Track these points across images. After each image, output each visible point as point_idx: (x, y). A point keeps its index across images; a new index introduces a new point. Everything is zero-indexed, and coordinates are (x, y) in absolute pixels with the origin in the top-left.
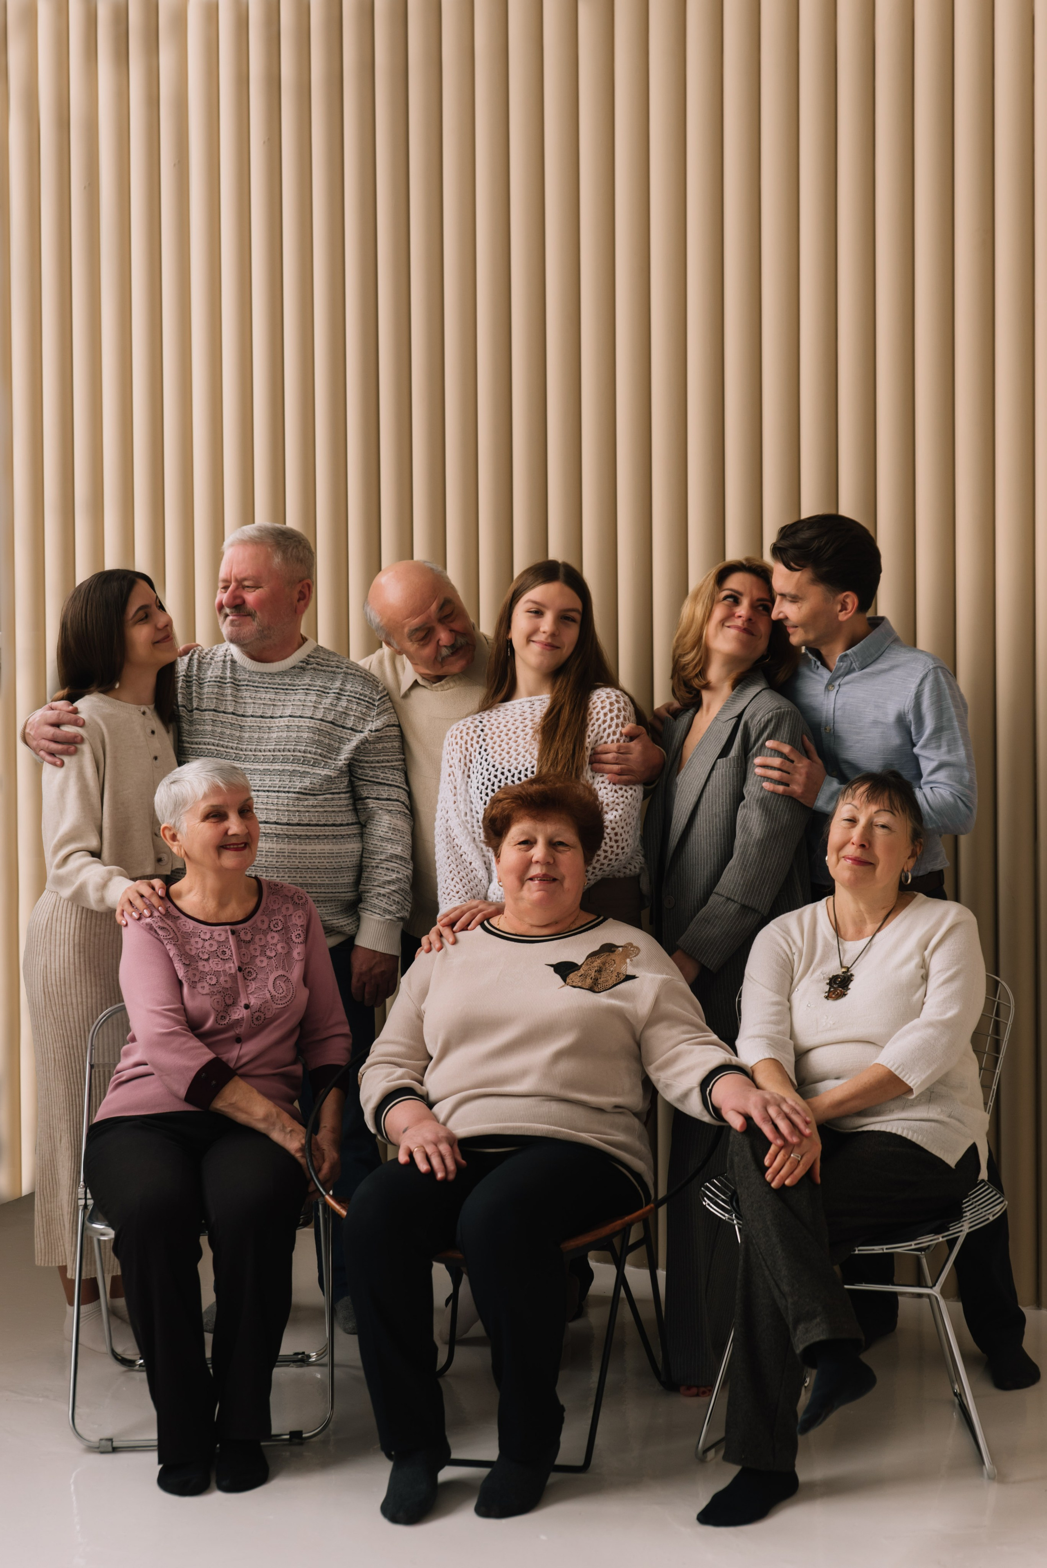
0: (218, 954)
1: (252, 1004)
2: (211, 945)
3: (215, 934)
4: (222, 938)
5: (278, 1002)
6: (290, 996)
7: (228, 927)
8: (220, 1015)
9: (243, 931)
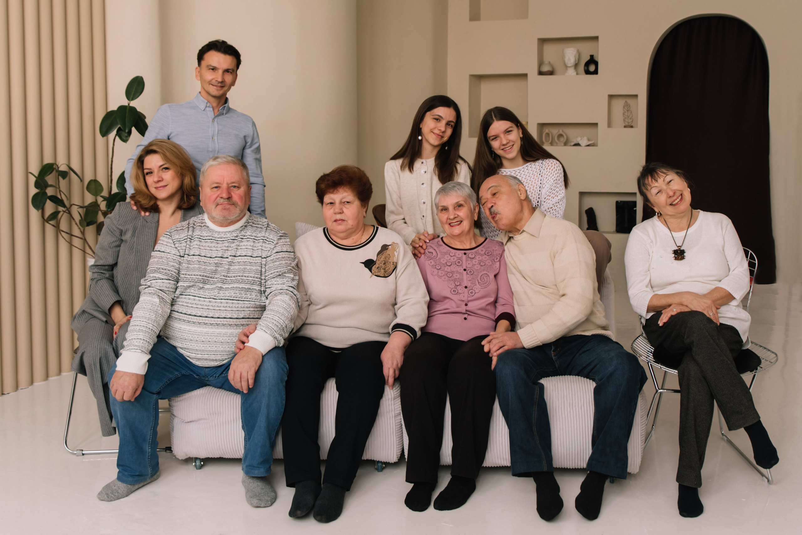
0: (456, 263)
2: (454, 259)
3: (457, 254)
5: (481, 285)
6: (487, 284)
7: (463, 251)
9: (471, 254)
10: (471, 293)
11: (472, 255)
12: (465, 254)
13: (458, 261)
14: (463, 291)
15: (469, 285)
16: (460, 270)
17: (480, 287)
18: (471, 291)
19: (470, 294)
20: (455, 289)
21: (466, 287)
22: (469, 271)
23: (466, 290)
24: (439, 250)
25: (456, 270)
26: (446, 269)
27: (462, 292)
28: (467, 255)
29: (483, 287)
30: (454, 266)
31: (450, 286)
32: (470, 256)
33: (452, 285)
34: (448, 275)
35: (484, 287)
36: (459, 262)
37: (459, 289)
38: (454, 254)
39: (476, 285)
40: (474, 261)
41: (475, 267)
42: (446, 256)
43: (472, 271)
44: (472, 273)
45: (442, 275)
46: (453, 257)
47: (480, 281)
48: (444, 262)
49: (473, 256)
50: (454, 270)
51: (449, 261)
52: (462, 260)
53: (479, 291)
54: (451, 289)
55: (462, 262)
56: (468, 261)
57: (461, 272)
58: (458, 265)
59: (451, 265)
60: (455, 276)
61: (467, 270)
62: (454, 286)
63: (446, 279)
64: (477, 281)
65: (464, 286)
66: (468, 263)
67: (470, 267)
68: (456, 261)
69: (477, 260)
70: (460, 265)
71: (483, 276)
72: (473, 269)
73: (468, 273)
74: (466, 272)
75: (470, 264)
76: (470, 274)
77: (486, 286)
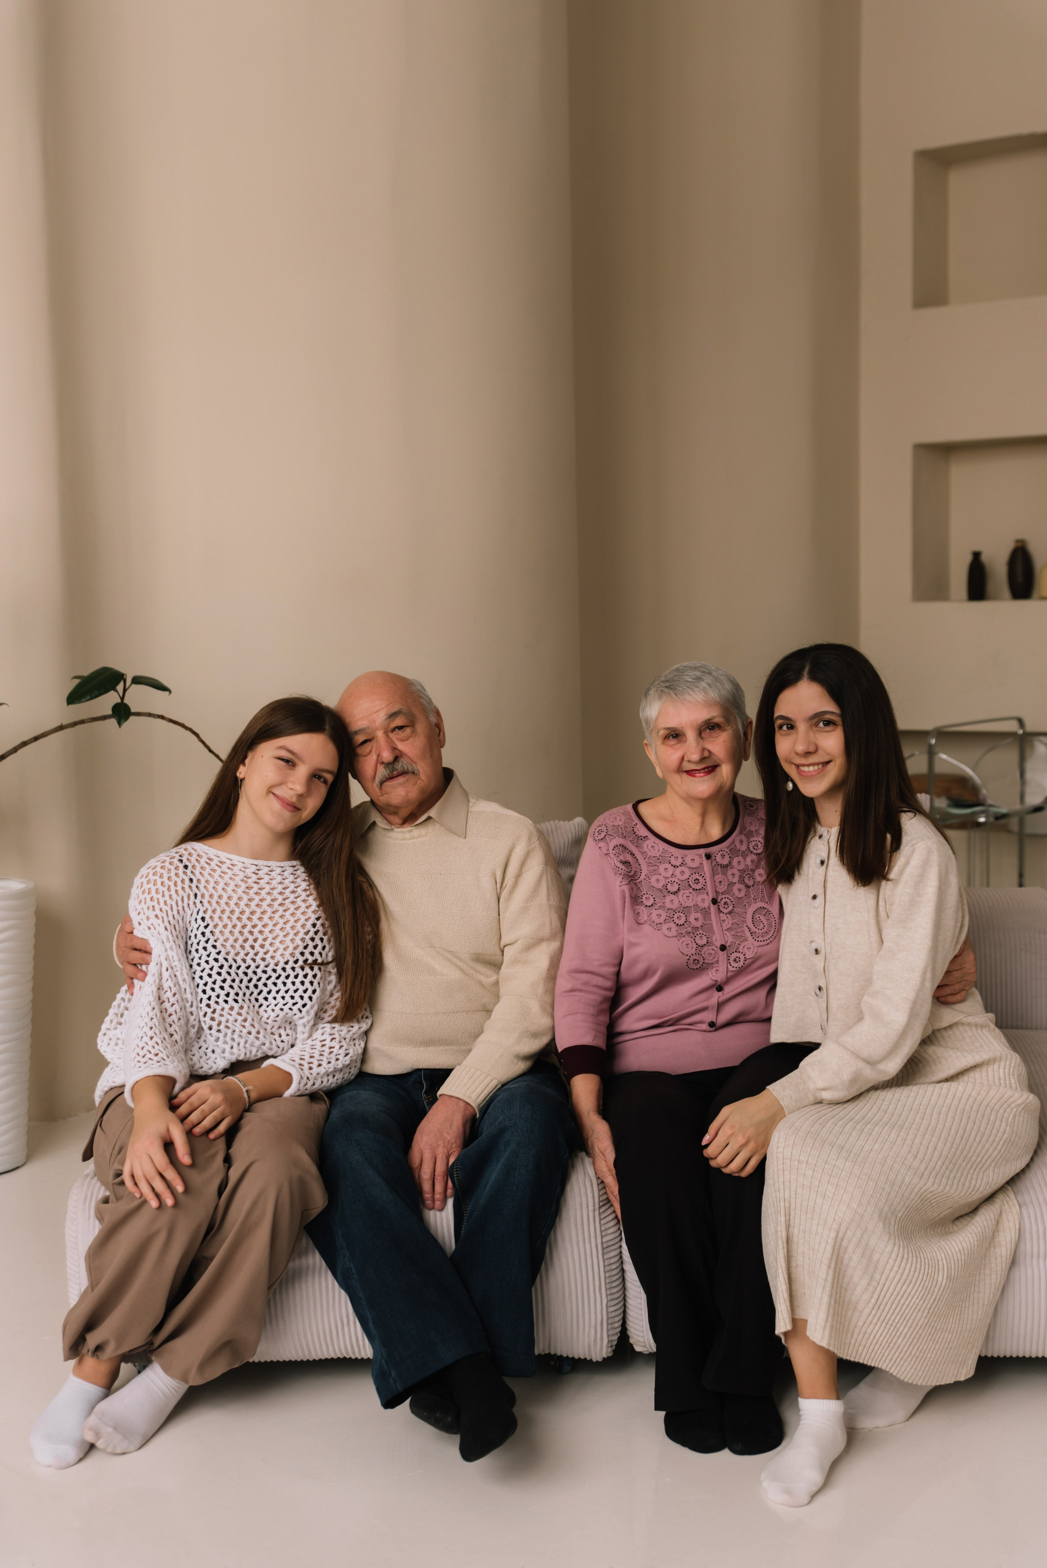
10: (735, 960)
11: (723, 856)
12: (708, 856)
13: (695, 877)
14: (716, 959)
15: (729, 939)
16: (703, 900)
17: (757, 944)
18: (735, 955)
19: (732, 963)
20: (697, 957)
21: (723, 948)
22: (723, 902)
23: (722, 955)
24: (643, 853)
25: (694, 902)
26: (668, 905)
27: (714, 962)
28: (713, 858)
29: (763, 943)
30: (687, 892)
31: (685, 951)
33: (690, 946)
34: (675, 918)
35: (766, 942)
36: (697, 881)
37: (707, 953)
38: (680, 861)
39: (746, 940)
40: (729, 872)
41: (735, 890)
42: (662, 867)
43: (729, 902)
44: (731, 908)
45: (662, 920)
46: (679, 869)
47: (753, 929)
48: (660, 886)
49: (726, 861)
50: (690, 903)
51: (673, 879)
52: (703, 875)
53: (754, 953)
54: (688, 957)
55: (704, 881)
56: (718, 876)
57: (706, 907)
58: (697, 890)
59: (678, 890)
60: (693, 919)
61: (719, 900)
62: (694, 949)
63: (674, 932)
64: (748, 930)
65: (719, 946)
66: (719, 880)
67: (723, 890)
68: (690, 878)
69: (736, 869)
70: (700, 889)
71: (759, 915)
72: (730, 897)
73: (722, 909)
74: (716, 906)
75: (723, 883)
76: (726, 911)
77: (769, 941)
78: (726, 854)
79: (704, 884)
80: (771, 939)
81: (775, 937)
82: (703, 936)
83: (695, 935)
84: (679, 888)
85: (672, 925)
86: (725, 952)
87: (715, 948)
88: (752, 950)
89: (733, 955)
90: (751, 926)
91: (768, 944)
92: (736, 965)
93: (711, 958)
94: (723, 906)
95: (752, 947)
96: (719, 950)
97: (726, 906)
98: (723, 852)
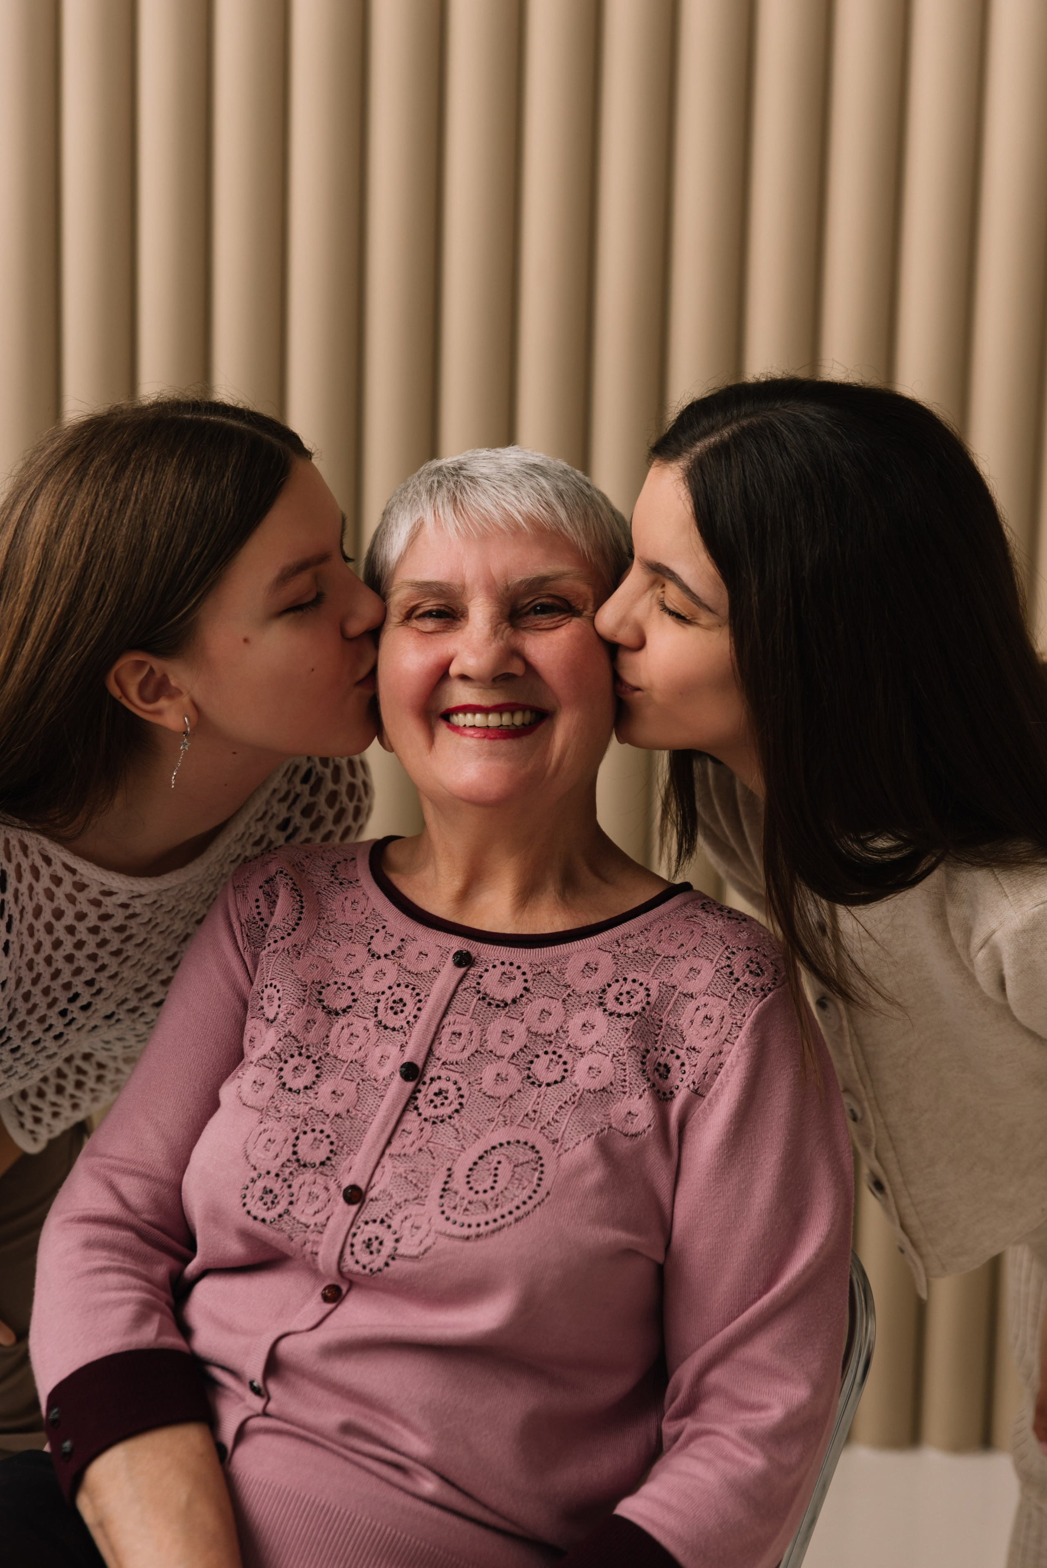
0: (381, 1006)
1: (372, 1194)
2: (381, 975)
3: (412, 950)
4: (425, 966)
5: (454, 1216)
7: (456, 943)
8: (260, 1184)
9: (500, 969)
10: (368, 1244)
11: (507, 978)
12: (464, 960)
13: (400, 993)
14: (321, 1218)
15: (380, 1180)
16: (381, 1057)
17: (439, 1223)
18: (372, 1230)
19: (358, 1248)
20: (277, 1186)
21: (352, 1193)
22: (435, 1087)
25: (357, 1054)
27: (311, 1221)
28: (475, 971)
29: (456, 1231)
30: (358, 1023)
32: (491, 982)
33: (274, 1149)
34: (288, 1068)
35: (466, 1232)
36: (398, 1006)
37: (307, 1188)
38: (394, 944)
39: (419, 1200)
40: (499, 1024)
41: (489, 1073)
43: (452, 1094)
44: (447, 1110)
46: (383, 963)
47: (458, 1183)
49: (505, 993)
51: (349, 982)
52: (422, 997)
53: (422, 1249)
54: (254, 1174)
55: (415, 1012)
56: (459, 1018)
57: (380, 1078)
58: (386, 1028)
59: (344, 1011)
60: (330, 1090)
61: (427, 1079)
62: (279, 1162)
63: (261, 1098)
64: (445, 1179)
65: (346, 1184)
66: (456, 1029)
67: (453, 1058)
68: (388, 993)
69: (524, 1026)
70: (394, 1029)
71: (503, 1159)
72: (463, 1085)
73: (421, 1102)
74: (410, 1085)
75: (462, 1041)
76: (428, 1111)
77: (473, 1231)
78: (520, 978)
79: (411, 1019)
80: (483, 1229)
81: (500, 1229)
82: (327, 1141)
83: (308, 1129)
84: (350, 1007)
85: (271, 1079)
86: (354, 1208)
87: (333, 1187)
88: (420, 1234)
89: (371, 1227)
90: (460, 1172)
91: (468, 1238)
92: (365, 1258)
93: (310, 1210)
94: (431, 1096)
95: (425, 1227)
96: (341, 1200)
97: (438, 1101)
98: (513, 969)
